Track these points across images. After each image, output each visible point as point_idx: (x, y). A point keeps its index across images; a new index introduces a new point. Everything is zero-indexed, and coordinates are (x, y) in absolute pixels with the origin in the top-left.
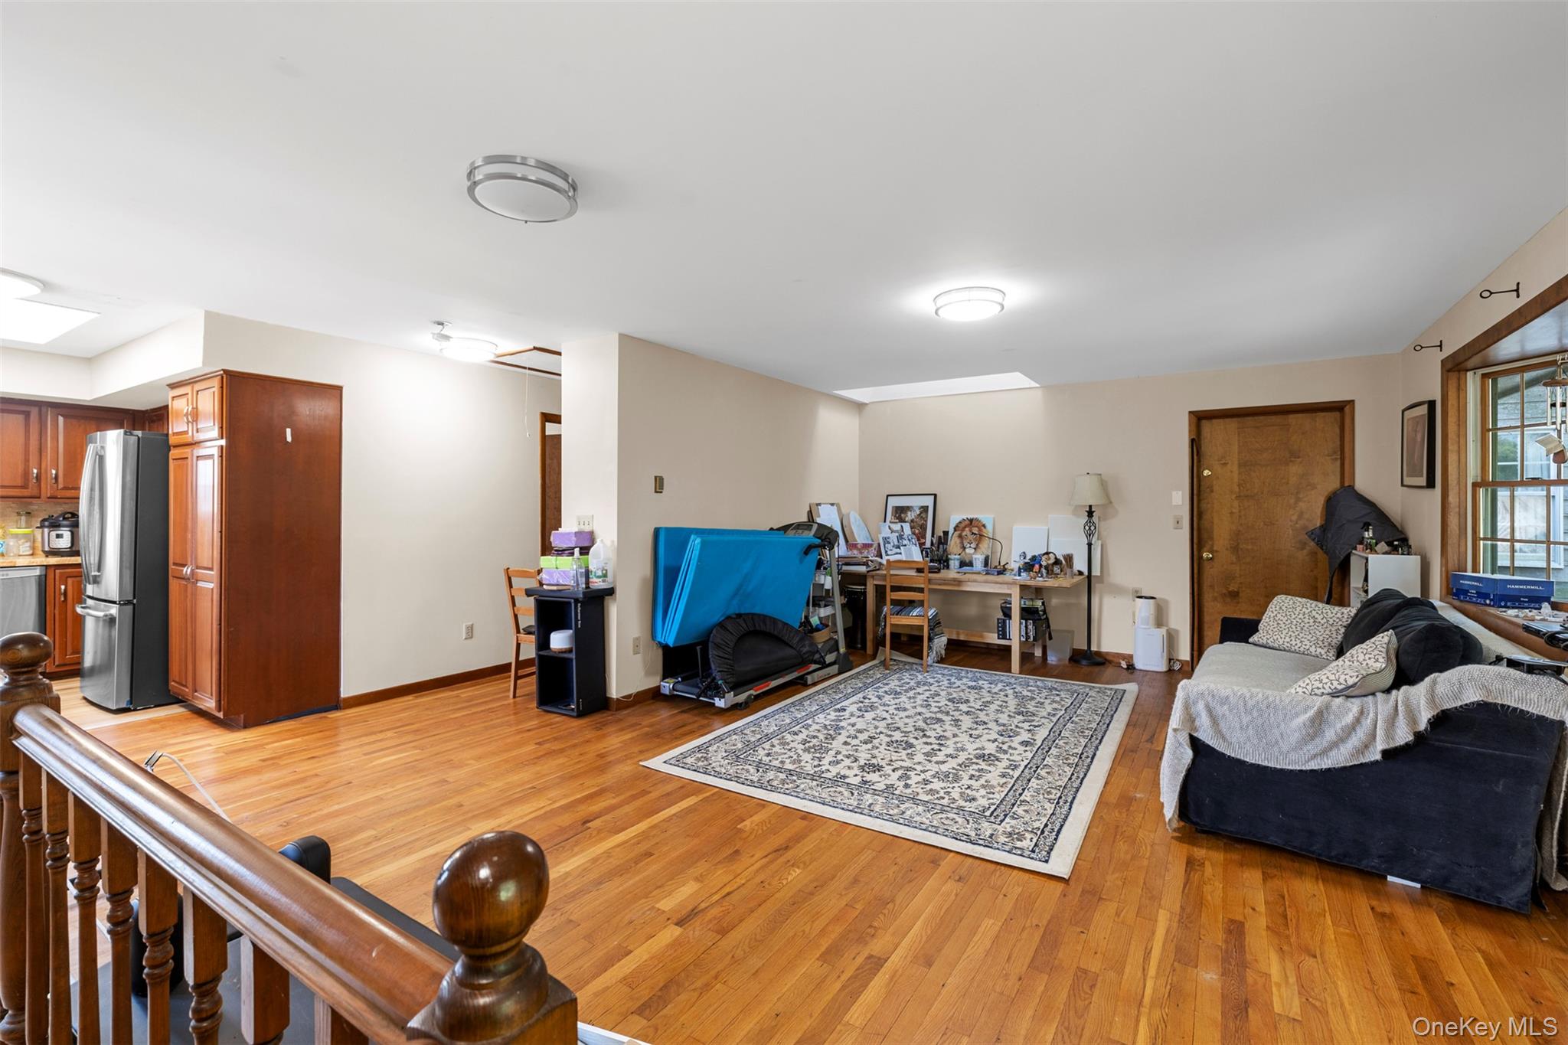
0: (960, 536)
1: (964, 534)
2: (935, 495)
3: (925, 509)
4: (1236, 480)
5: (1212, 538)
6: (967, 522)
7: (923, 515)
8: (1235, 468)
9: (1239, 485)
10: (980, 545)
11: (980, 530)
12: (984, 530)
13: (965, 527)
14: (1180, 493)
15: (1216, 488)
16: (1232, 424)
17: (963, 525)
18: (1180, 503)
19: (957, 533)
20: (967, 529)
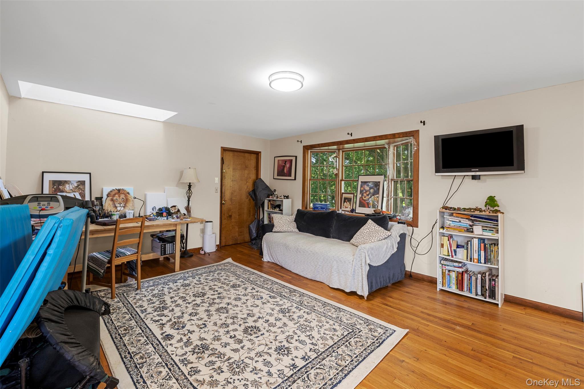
0: (112, 200)
1: (115, 198)
2: (90, 174)
3: (83, 183)
4: (232, 174)
5: (225, 196)
6: (117, 191)
7: (81, 187)
8: (232, 169)
9: (233, 176)
10: (127, 205)
11: (126, 196)
12: (129, 196)
13: (115, 194)
14: (217, 178)
15: (226, 177)
16: (231, 154)
17: (113, 193)
18: (217, 182)
19: (109, 198)
20: (117, 195)
